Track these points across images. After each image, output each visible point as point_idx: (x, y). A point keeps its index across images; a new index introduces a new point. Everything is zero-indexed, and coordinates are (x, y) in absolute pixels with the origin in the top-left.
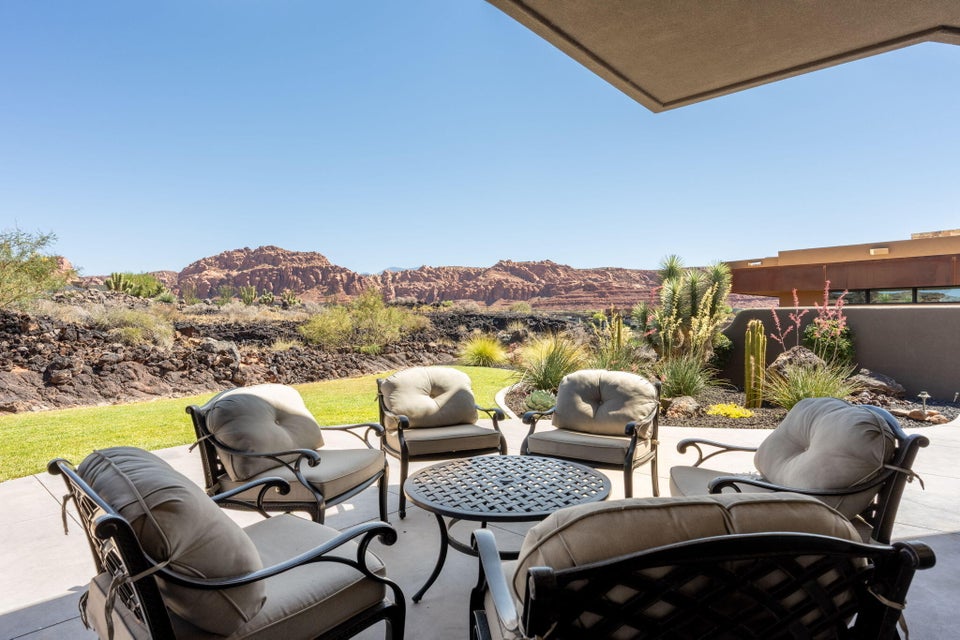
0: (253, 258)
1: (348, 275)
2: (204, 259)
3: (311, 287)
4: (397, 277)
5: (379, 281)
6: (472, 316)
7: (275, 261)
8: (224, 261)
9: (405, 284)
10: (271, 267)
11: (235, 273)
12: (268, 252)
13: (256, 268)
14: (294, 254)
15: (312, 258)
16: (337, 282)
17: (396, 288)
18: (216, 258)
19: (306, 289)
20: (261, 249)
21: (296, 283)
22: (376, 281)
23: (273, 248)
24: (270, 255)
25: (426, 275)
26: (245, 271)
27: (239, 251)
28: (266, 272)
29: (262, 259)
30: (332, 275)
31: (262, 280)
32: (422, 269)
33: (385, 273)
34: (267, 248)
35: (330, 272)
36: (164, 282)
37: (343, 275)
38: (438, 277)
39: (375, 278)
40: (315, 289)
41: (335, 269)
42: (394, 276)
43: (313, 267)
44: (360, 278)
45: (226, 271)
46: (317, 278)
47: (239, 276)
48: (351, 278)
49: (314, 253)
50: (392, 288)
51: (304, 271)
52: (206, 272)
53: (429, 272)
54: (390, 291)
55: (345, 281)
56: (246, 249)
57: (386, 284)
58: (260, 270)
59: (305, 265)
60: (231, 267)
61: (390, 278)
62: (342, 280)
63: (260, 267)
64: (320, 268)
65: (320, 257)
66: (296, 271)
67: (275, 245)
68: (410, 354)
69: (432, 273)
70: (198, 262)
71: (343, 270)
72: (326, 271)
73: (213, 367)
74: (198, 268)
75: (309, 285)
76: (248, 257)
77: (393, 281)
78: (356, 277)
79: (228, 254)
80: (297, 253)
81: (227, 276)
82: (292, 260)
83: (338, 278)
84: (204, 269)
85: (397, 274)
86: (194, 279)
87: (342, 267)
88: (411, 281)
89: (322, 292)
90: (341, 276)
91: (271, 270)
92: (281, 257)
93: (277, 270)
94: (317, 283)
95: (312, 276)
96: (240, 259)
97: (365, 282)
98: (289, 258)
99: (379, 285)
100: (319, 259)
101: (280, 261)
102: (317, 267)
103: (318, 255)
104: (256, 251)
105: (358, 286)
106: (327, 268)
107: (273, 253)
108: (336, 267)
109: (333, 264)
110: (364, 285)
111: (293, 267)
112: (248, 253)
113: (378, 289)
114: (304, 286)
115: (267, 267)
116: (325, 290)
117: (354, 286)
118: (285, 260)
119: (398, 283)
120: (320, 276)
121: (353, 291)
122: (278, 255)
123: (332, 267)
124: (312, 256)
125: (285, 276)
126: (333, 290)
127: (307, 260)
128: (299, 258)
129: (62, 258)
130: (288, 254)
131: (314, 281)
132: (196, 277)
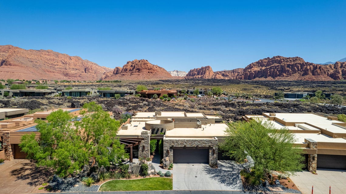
0: (271, 62)
1: (314, 66)
2: (253, 63)
3: (296, 72)
4: (344, 65)
5: (333, 67)
7: (280, 62)
8: (260, 63)
10: (278, 65)
11: (264, 68)
12: (277, 59)
14: (288, 59)
15: (296, 60)
16: (308, 70)
17: (342, 71)
18: (257, 63)
19: (293, 73)
20: (274, 58)
21: (288, 71)
23: (279, 57)
24: (278, 60)
26: (267, 67)
27: (266, 59)
28: (276, 67)
29: (274, 62)
30: (305, 66)
31: (274, 71)
33: (337, 63)
34: (277, 57)
35: (305, 65)
36: (239, 72)
37: (311, 66)
39: (330, 66)
40: (297, 73)
41: (307, 64)
43: (296, 64)
44: (320, 67)
45: (260, 67)
47: (265, 69)
48: (315, 67)
49: (297, 57)
50: (340, 71)
51: (292, 65)
52: (253, 68)
54: (339, 73)
55: (312, 69)
56: (268, 58)
57: (337, 69)
58: (273, 66)
59: (293, 63)
60: (262, 66)
61: (339, 65)
62: (310, 69)
64: (300, 64)
65: (300, 59)
66: (288, 66)
67: (280, 55)
70: (250, 65)
71: (311, 64)
72: (302, 65)
74: (250, 67)
75: (294, 72)
76: (269, 61)
77: (341, 67)
78: (318, 67)
79: (261, 60)
80: (289, 58)
81: (261, 69)
82: (287, 61)
83: (308, 68)
84: (252, 67)
85: (344, 63)
86: (249, 71)
87: (311, 62)
89: (300, 75)
90: (310, 67)
91: (278, 66)
92: (282, 60)
93: (280, 66)
94: (298, 71)
95: (296, 68)
96: (266, 62)
97: (322, 69)
98: (286, 60)
99: (332, 69)
100: (299, 60)
101: (282, 62)
102: (298, 64)
103: (299, 58)
104: (272, 58)
105: (319, 71)
106: (303, 63)
107: (279, 59)
108: (308, 63)
109: (306, 62)
110: (322, 71)
111: (287, 64)
112: (269, 59)
113: (331, 71)
114: (292, 72)
115: (276, 65)
116: (302, 74)
117: (317, 71)
118: (284, 62)
119: (344, 68)
120: (300, 67)
121: (316, 73)
122: (281, 59)
123: (305, 63)
124: (296, 59)
125: (284, 69)
126: (306, 73)
127: (294, 61)
128: (290, 60)
129: (209, 66)
130: (285, 59)
131: (297, 70)
132: (250, 70)
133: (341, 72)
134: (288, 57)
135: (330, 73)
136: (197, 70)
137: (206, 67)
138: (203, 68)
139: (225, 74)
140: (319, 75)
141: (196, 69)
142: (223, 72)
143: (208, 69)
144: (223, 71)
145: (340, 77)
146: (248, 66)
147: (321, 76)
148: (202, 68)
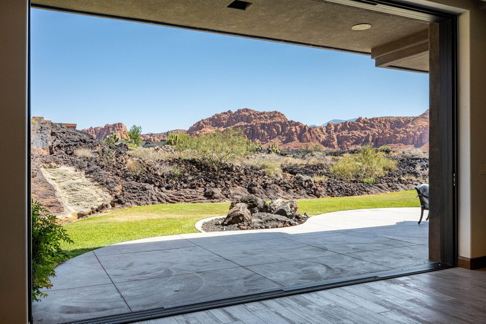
0: (234, 118)
1: (301, 127)
2: (202, 120)
3: (274, 137)
4: (339, 127)
5: (324, 131)
6: (417, 159)
7: (248, 119)
8: (215, 121)
9: (345, 133)
10: (246, 124)
11: (222, 129)
12: (244, 113)
13: (236, 125)
14: (261, 114)
15: (274, 116)
16: (293, 133)
17: (338, 137)
18: (210, 119)
19: (270, 139)
20: (239, 111)
21: (263, 135)
22: (322, 131)
23: (247, 110)
24: (245, 115)
25: (362, 125)
26: (229, 128)
27: (225, 113)
28: (242, 127)
29: (239, 118)
30: (289, 127)
32: (359, 120)
33: (329, 125)
34: (243, 110)
35: (287, 126)
37: (297, 127)
38: (372, 126)
39: (321, 129)
40: (277, 139)
41: (291, 123)
42: (336, 126)
43: (275, 123)
44: (310, 129)
45: (217, 128)
46: (278, 131)
48: (303, 129)
49: (276, 112)
50: (335, 136)
51: (269, 125)
52: (203, 129)
53: (364, 122)
54: (333, 139)
55: (299, 132)
56: (229, 112)
57: (329, 133)
58: (238, 126)
59: (269, 121)
60: (219, 125)
61: (333, 128)
62: (296, 132)
63: (238, 124)
64: (280, 123)
66: (263, 126)
67: (248, 108)
68: (390, 184)
69: (367, 123)
70: (199, 122)
71: (297, 124)
72: (284, 125)
73: (305, 188)
74: (199, 126)
75: (272, 136)
76: (230, 117)
77: (335, 131)
78: (307, 129)
79: (217, 115)
80: (264, 113)
82: (260, 118)
83: (294, 130)
84: (203, 127)
85: (338, 125)
87: (296, 121)
88: (349, 130)
89: (282, 141)
90: (296, 129)
91: (246, 126)
92: (253, 116)
93: (250, 126)
94: (278, 134)
95: (274, 130)
96: (225, 119)
97: (313, 133)
98: (258, 117)
99: (324, 134)
100: (279, 116)
101: (252, 119)
102: (278, 123)
103: (279, 113)
104: (236, 112)
105: (308, 136)
106: (285, 122)
107: (247, 114)
108: (292, 121)
109: (289, 120)
110: (313, 135)
111: (261, 123)
112: (231, 114)
113: (323, 137)
114: (269, 137)
115: (243, 124)
116: (284, 140)
117: (306, 136)
118: (255, 119)
119: (339, 132)
120: (280, 129)
121: (305, 139)
122: (251, 115)
123: (289, 122)
124: (275, 114)
125: (256, 130)
126: (290, 139)
127: (271, 118)
128: (265, 117)
129: (121, 124)
130: (257, 114)
131: (276, 133)
132: (198, 133)
133: (336, 139)
134: (261, 111)
135: (321, 140)
136: (96, 131)
137: (115, 125)
138: (109, 127)
139: (152, 140)
140: (309, 141)
141: (95, 129)
142: (149, 137)
143: (118, 130)
144: (148, 134)
145: (336, 146)
146: (194, 125)
147: (311, 143)
148: (107, 128)
